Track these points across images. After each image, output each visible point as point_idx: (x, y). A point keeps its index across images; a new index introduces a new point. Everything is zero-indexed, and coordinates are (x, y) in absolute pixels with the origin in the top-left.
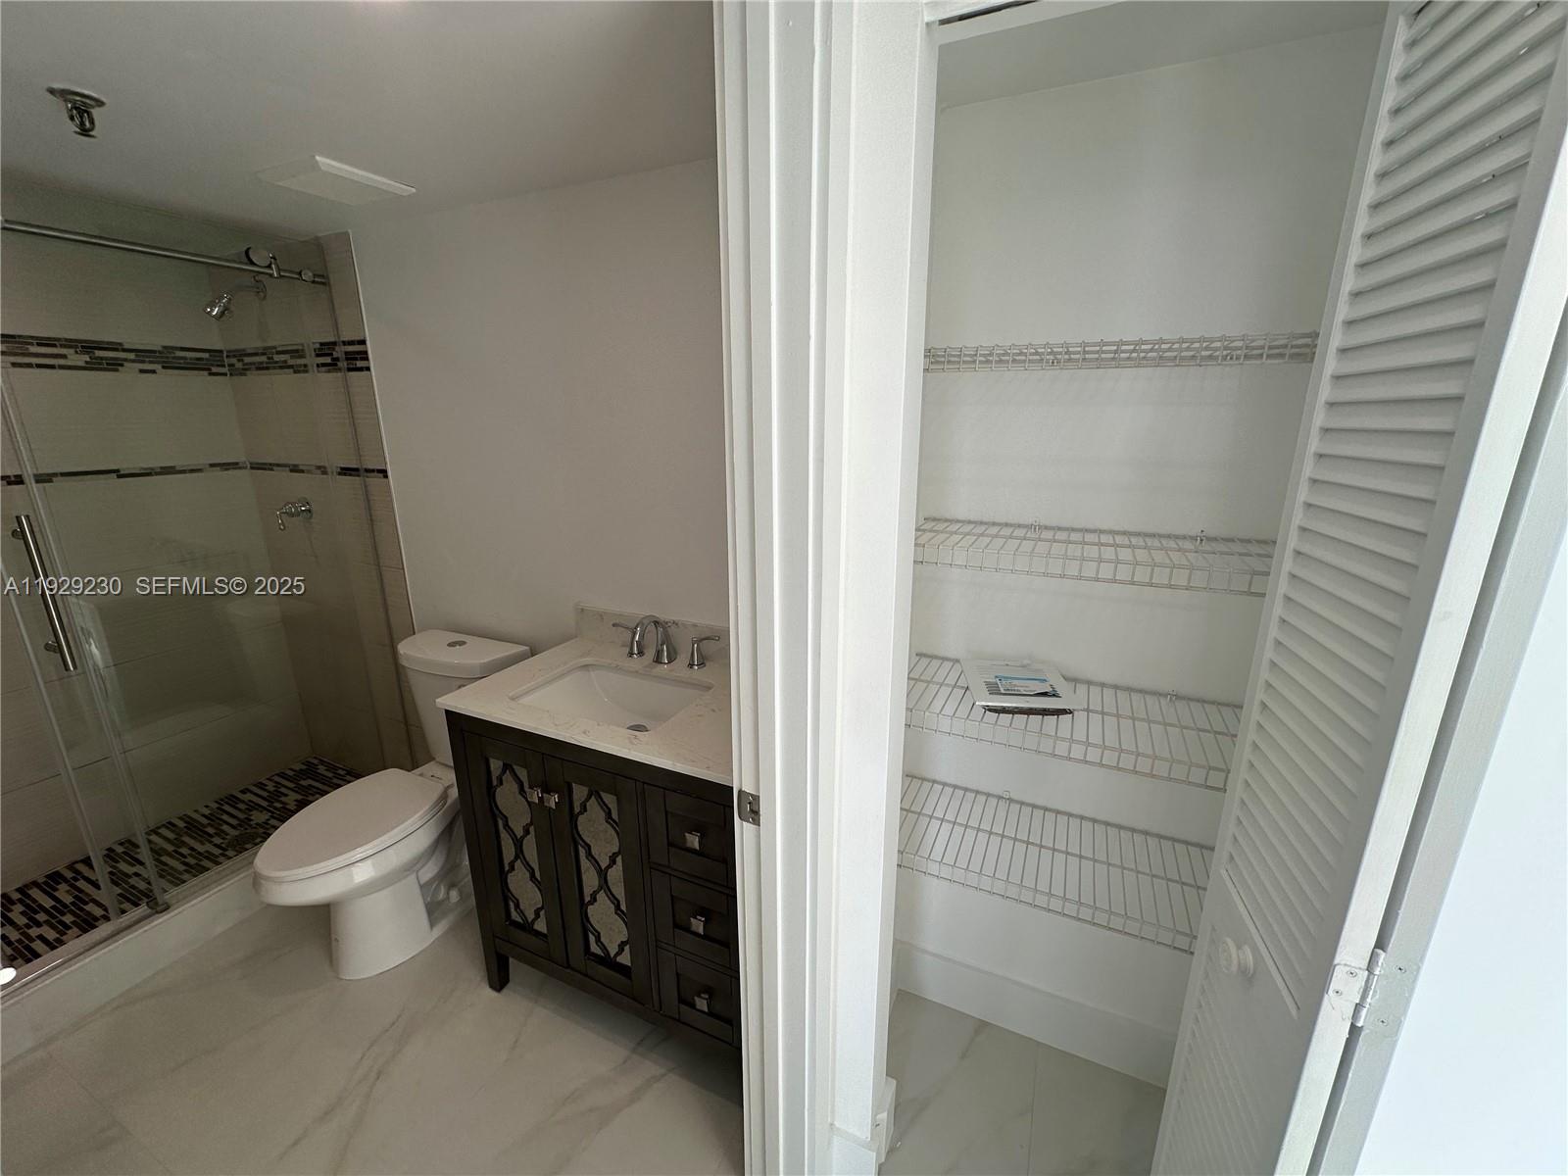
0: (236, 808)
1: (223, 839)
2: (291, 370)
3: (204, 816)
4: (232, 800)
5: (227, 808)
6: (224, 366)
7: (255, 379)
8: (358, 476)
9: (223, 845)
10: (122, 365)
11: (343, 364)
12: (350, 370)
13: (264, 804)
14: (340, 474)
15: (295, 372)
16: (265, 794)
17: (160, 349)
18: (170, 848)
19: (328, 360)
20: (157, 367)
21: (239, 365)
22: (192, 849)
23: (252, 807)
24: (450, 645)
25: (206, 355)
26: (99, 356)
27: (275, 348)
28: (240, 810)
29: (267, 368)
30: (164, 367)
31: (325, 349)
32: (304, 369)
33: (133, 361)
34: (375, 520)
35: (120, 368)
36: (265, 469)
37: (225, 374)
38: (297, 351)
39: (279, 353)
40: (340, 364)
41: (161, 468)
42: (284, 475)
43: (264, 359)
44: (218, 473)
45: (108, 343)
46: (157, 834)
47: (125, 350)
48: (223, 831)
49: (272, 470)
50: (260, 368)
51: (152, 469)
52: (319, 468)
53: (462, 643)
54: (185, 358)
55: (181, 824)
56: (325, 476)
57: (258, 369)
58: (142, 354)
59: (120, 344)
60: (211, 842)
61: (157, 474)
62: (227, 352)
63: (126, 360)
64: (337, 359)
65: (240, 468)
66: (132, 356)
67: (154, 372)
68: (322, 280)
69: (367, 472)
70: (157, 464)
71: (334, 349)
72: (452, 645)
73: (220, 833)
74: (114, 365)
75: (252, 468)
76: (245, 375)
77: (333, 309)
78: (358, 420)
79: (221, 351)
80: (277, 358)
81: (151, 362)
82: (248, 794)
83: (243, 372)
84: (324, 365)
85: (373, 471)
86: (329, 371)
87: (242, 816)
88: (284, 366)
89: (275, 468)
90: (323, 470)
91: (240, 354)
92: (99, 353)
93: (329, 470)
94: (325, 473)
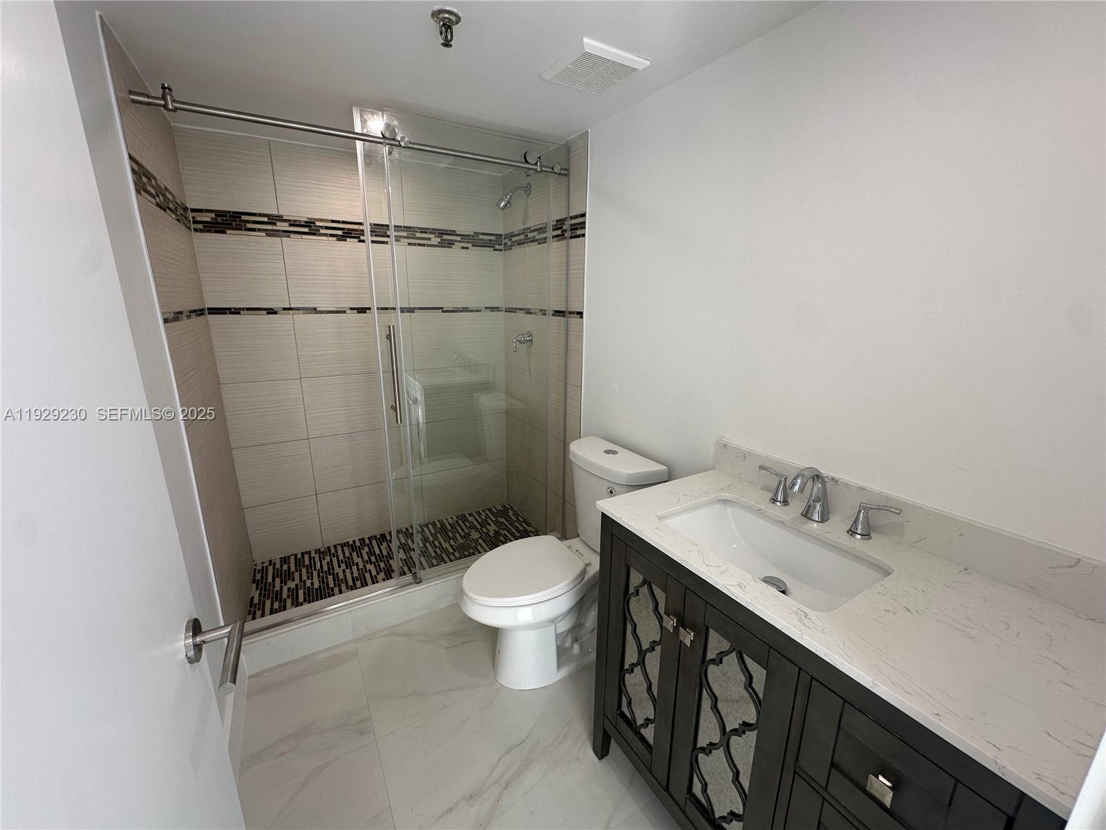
0: (464, 524)
1: (456, 543)
2: (536, 243)
3: (449, 523)
4: (463, 518)
5: (460, 522)
6: (501, 245)
7: (517, 251)
8: (564, 316)
9: (454, 547)
10: (454, 244)
11: (568, 234)
12: (572, 237)
13: (479, 527)
14: (553, 315)
15: (539, 244)
16: (480, 520)
17: (473, 234)
18: (431, 539)
19: (559, 232)
20: (469, 245)
21: (509, 243)
22: (440, 543)
23: (472, 527)
24: (606, 452)
25: (493, 238)
26: (445, 238)
27: (529, 228)
28: (466, 526)
29: (523, 243)
30: (473, 246)
31: (559, 224)
32: (544, 240)
33: (459, 241)
34: (569, 350)
35: (453, 246)
36: (511, 312)
37: (501, 250)
38: (542, 228)
39: (531, 231)
40: (566, 235)
41: (462, 308)
42: (521, 315)
43: (522, 237)
44: (489, 313)
45: (450, 231)
46: (428, 527)
47: (457, 235)
48: (456, 537)
49: (515, 312)
50: (521, 243)
51: (458, 308)
52: (541, 310)
53: (615, 453)
54: (483, 240)
55: (439, 526)
56: (544, 317)
57: (519, 244)
58: (465, 237)
59: (455, 231)
60: (449, 543)
61: (460, 311)
62: (505, 235)
63: (456, 241)
64: (565, 231)
65: (500, 311)
66: (459, 238)
67: (467, 248)
68: (565, 173)
69: (570, 314)
70: (460, 305)
71: (564, 224)
72: (607, 452)
73: (455, 538)
74: (450, 244)
75: (506, 311)
76: (511, 249)
77: (568, 193)
78: (571, 275)
79: (502, 235)
80: (530, 235)
81: (467, 242)
82: (472, 517)
83: (510, 248)
84: (556, 236)
85: (574, 313)
86: (559, 240)
87: (467, 531)
88: (534, 240)
89: (517, 311)
90: (544, 312)
91: (510, 236)
92: (445, 237)
93: (547, 312)
94: (544, 314)
